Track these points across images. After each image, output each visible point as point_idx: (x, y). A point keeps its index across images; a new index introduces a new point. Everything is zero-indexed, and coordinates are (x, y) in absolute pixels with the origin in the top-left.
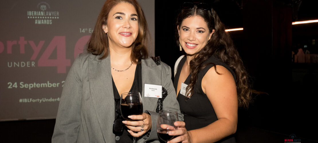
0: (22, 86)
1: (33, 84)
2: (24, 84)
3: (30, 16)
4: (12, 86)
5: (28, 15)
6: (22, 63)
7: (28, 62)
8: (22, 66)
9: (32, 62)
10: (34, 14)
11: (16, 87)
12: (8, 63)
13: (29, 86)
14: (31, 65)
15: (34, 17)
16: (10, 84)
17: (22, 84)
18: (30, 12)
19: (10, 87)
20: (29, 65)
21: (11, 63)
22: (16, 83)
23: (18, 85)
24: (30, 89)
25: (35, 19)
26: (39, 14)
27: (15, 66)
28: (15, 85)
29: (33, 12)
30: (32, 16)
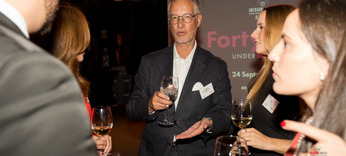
0: (244, 75)
1: (253, 73)
2: (245, 73)
3: (251, 13)
4: (236, 75)
5: (249, 11)
6: (244, 54)
7: (249, 54)
8: (244, 58)
9: (253, 54)
10: (254, 11)
11: (239, 76)
12: (233, 55)
13: (249, 76)
14: (251, 56)
15: (254, 14)
16: (234, 73)
17: (244, 73)
18: (251, 9)
19: (234, 76)
20: (250, 57)
21: (236, 55)
22: (239, 73)
23: (241, 74)
24: (250, 78)
25: (255, 15)
26: (259, 10)
27: (238, 58)
28: (238, 75)
29: (253, 8)
30: (253, 12)
